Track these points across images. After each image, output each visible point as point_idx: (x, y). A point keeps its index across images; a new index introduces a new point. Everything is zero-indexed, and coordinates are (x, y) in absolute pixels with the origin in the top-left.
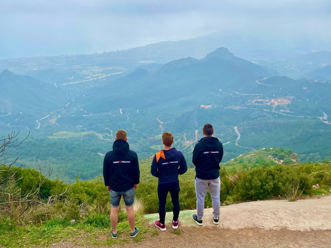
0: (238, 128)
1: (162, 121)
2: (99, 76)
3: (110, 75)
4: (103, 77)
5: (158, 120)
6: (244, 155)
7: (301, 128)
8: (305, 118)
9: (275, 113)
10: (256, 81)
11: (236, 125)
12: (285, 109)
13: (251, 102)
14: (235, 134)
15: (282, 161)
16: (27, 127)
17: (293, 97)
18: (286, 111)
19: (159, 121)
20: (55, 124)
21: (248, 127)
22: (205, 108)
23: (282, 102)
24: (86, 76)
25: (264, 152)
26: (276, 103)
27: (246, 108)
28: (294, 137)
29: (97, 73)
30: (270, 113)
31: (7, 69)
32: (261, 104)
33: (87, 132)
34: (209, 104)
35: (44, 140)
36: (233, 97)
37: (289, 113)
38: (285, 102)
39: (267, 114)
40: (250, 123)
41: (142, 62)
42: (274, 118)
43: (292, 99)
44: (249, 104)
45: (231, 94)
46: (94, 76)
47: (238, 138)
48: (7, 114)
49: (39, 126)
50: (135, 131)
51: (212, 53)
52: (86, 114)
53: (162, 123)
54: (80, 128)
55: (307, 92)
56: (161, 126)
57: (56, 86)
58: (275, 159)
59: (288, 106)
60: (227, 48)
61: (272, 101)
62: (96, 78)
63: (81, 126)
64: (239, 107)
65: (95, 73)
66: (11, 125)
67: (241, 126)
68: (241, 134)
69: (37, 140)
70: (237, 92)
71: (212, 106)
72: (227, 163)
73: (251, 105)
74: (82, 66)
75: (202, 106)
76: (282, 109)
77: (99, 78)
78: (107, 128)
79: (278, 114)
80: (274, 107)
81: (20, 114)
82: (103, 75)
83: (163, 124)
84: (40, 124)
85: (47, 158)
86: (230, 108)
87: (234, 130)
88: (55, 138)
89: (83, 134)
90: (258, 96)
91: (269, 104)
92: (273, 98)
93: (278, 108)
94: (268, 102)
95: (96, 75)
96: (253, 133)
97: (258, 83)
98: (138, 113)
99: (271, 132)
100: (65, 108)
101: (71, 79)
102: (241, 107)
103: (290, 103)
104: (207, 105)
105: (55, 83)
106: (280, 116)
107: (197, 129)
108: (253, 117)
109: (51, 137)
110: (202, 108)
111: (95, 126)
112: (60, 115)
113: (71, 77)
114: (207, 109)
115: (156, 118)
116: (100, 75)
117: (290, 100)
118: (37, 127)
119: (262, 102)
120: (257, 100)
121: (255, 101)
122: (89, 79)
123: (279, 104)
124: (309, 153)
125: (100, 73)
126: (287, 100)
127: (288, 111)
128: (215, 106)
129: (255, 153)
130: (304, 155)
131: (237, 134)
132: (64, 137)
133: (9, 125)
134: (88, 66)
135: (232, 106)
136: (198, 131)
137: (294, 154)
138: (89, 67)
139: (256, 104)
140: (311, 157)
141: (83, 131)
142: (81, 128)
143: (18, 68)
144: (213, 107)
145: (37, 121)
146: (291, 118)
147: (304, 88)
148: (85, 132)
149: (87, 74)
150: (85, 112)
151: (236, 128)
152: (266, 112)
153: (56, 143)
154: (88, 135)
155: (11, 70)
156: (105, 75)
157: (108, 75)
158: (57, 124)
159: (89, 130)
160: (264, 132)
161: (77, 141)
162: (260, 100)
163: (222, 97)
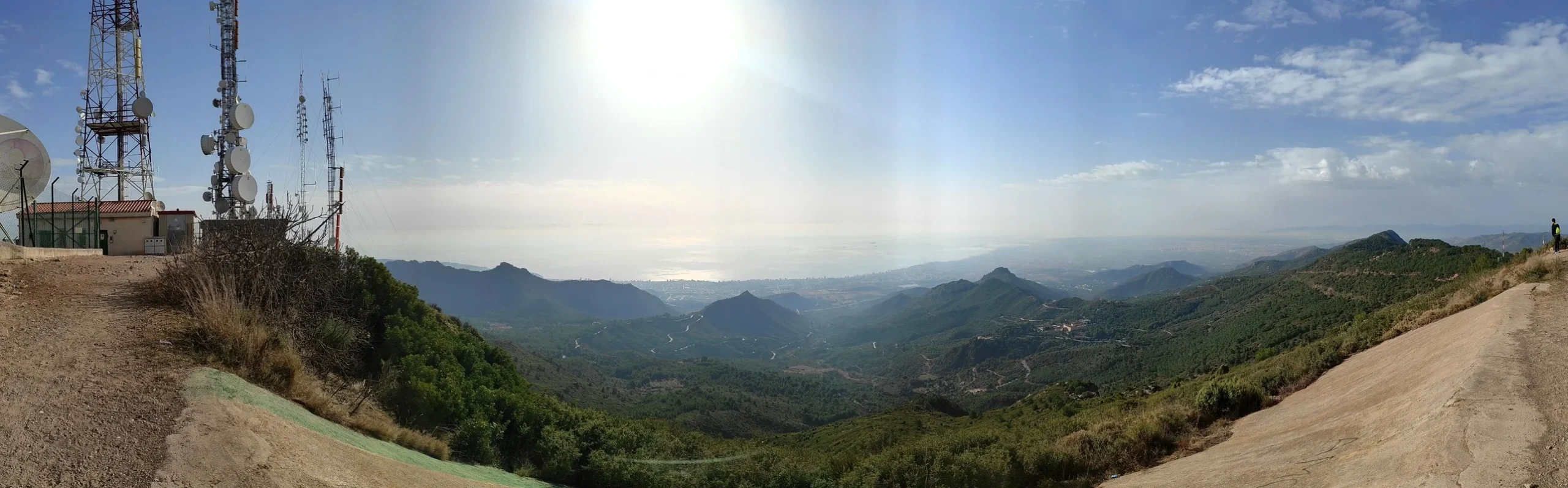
0: (1027, 361)
1: (928, 357)
3: (863, 302)
5: (923, 355)
6: (1034, 395)
7: (1100, 354)
9: (1068, 341)
10: (1044, 305)
11: (1023, 358)
12: (1080, 335)
13: (1040, 329)
17: (1087, 320)
18: (1081, 337)
19: (925, 357)
22: (984, 340)
23: (1075, 326)
25: (1059, 388)
26: (1068, 328)
27: (1034, 337)
28: (1093, 366)
31: (747, 291)
32: (1051, 331)
34: (989, 335)
36: (1018, 323)
37: (1085, 339)
40: (1041, 354)
42: (1068, 347)
43: (1086, 322)
44: (1038, 332)
47: (1028, 374)
51: (989, 274)
55: (1102, 313)
56: (926, 364)
59: (1083, 330)
60: (1007, 269)
61: (1065, 326)
65: (845, 300)
67: (1030, 359)
68: (1032, 369)
70: (1022, 318)
71: (992, 336)
72: (1012, 406)
73: (1040, 332)
75: (980, 337)
76: (1076, 334)
78: (856, 365)
79: (1073, 341)
80: (1068, 333)
83: (931, 361)
87: (1022, 364)
90: (1048, 322)
91: (1060, 330)
92: (1065, 322)
94: (1059, 328)
96: (1045, 366)
97: (1046, 306)
102: (1028, 336)
103: (1084, 327)
104: (987, 336)
105: (797, 309)
107: (974, 367)
108: (1044, 346)
109: (786, 370)
110: (980, 339)
111: (841, 361)
112: (799, 346)
113: (816, 303)
116: (851, 301)
117: (1084, 323)
119: (1053, 329)
120: (1048, 327)
121: (1044, 327)
123: (1073, 329)
127: (1084, 337)
128: (997, 336)
131: (1025, 369)
132: (802, 372)
139: (1046, 331)
141: (825, 367)
146: (1088, 344)
147: (1098, 309)
148: (827, 368)
150: (830, 344)
151: (1024, 362)
154: (831, 373)
157: (861, 302)
158: (795, 356)
161: (816, 378)
162: (1050, 326)
163: (1005, 326)
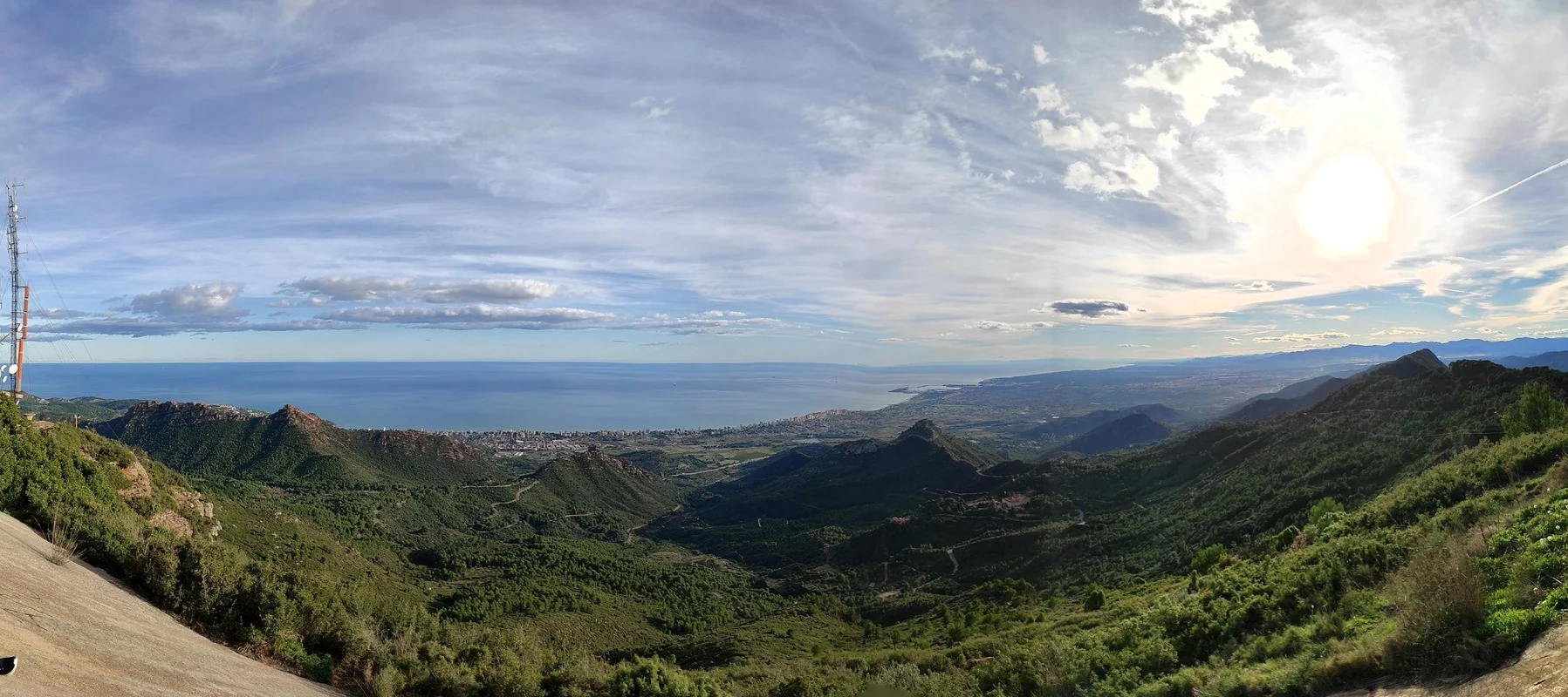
0: (954, 551)
3: (748, 462)
4: (734, 465)
5: (821, 539)
8: (1053, 521)
10: (978, 471)
11: (949, 547)
13: (972, 506)
14: (949, 563)
19: (823, 542)
21: (970, 550)
22: (899, 522)
23: (1018, 501)
24: (710, 463)
26: (1009, 504)
27: (964, 517)
29: (726, 459)
30: (1001, 521)
31: (595, 447)
32: (987, 509)
33: (701, 556)
34: (905, 515)
36: (944, 499)
38: (1022, 500)
39: (997, 524)
41: (800, 442)
42: (1007, 530)
43: (1031, 495)
44: (970, 510)
45: (940, 495)
46: (722, 463)
47: (956, 570)
49: (629, 539)
51: (909, 429)
55: (1051, 480)
56: (825, 551)
57: (663, 477)
60: (931, 421)
61: (1003, 501)
62: (725, 468)
65: (724, 460)
67: (958, 548)
68: (959, 563)
70: (949, 492)
71: (909, 518)
73: (972, 511)
75: (894, 519)
76: (1018, 512)
77: (729, 467)
78: (736, 552)
79: (1013, 522)
80: (1007, 511)
81: (604, 515)
82: (736, 462)
84: (631, 536)
87: (949, 556)
90: (981, 495)
91: (999, 507)
92: (1005, 496)
94: (997, 504)
95: (726, 462)
96: (978, 559)
97: (980, 474)
98: (786, 526)
101: (686, 467)
103: (1029, 502)
105: (661, 473)
106: (1015, 525)
108: (977, 530)
110: (895, 522)
113: (687, 464)
114: (902, 524)
115: (818, 537)
116: (731, 462)
117: (1029, 497)
118: (627, 540)
119: (988, 505)
120: (981, 503)
121: (977, 504)
122: (714, 469)
123: (1014, 505)
125: (732, 459)
126: (1024, 498)
127: (1028, 515)
128: (916, 517)
131: (952, 563)
132: (665, 561)
134: (715, 447)
135: (943, 515)
136: (888, 563)
138: (716, 450)
139: (979, 509)
143: (611, 445)
144: (912, 519)
146: (1033, 524)
147: (1046, 475)
149: (712, 461)
151: (950, 552)
152: (996, 520)
156: (738, 462)
157: (744, 463)
162: (985, 502)
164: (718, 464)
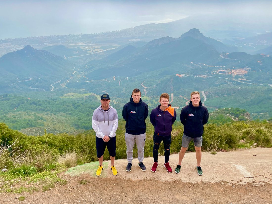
0: (205, 92)
1: (145, 86)
2: (98, 51)
3: (107, 50)
4: (101, 52)
5: (142, 85)
7: (254, 93)
8: (258, 85)
9: (234, 81)
11: (203, 90)
12: (242, 78)
13: (216, 72)
14: (202, 97)
15: (237, 119)
16: (44, 90)
17: (249, 69)
18: (243, 80)
19: (144, 86)
20: (65, 88)
21: (213, 92)
22: (179, 76)
23: (240, 72)
24: (88, 51)
26: (235, 73)
27: (212, 77)
28: (248, 100)
29: (97, 49)
30: (231, 81)
31: (29, 45)
32: (223, 74)
33: (88, 94)
34: (183, 74)
35: (56, 99)
36: (202, 68)
37: (246, 81)
38: (243, 72)
39: (228, 82)
40: (214, 89)
41: (132, 40)
42: (233, 85)
43: (248, 70)
44: (214, 74)
45: (200, 66)
47: (205, 100)
48: (29, 79)
49: (53, 89)
50: (125, 94)
51: (186, 33)
52: (88, 80)
53: (146, 88)
54: (83, 90)
55: (261, 64)
56: (144, 90)
57: (66, 58)
58: (232, 117)
59: (245, 75)
60: (198, 30)
61: (233, 71)
62: (96, 53)
63: (84, 89)
64: (206, 76)
65: (95, 49)
66: (32, 87)
67: (207, 91)
68: (207, 97)
69: (52, 99)
70: (205, 65)
71: (184, 75)
73: (216, 74)
74: (85, 43)
75: (177, 75)
76: (240, 78)
77: (98, 52)
78: (104, 91)
79: (237, 82)
80: (234, 76)
81: (39, 79)
82: (101, 50)
84: (53, 87)
85: (59, 113)
86: (199, 76)
87: (202, 94)
88: (65, 98)
89: (86, 95)
90: (221, 67)
91: (230, 74)
92: (234, 69)
93: (237, 77)
94: (229, 72)
95: (96, 50)
96: (216, 97)
97: (222, 57)
98: (127, 80)
99: (231, 96)
100: (73, 75)
101: (77, 53)
102: (208, 76)
103: (246, 74)
104: (181, 74)
105: (64, 56)
106: (238, 84)
108: (217, 84)
109: (62, 97)
110: (177, 76)
111: (95, 89)
112: (68, 81)
113: (77, 52)
114: (181, 77)
115: (141, 84)
117: (247, 71)
118: (52, 89)
119: (224, 72)
120: (221, 71)
121: (219, 71)
122: (91, 53)
123: (238, 74)
124: (260, 112)
125: (99, 49)
126: (244, 71)
127: (245, 80)
128: (188, 75)
129: (216, 112)
130: (256, 114)
131: (204, 97)
132: (71, 97)
133: (30, 87)
134: (90, 43)
135: (201, 75)
136: (173, 94)
137: (248, 113)
139: (220, 74)
140: (261, 116)
141: (85, 93)
142: (85, 90)
143: (37, 44)
144: (186, 76)
145: (51, 85)
146: (247, 85)
147: (258, 62)
148: (87, 93)
149: (89, 50)
150: (88, 78)
151: (203, 92)
152: (227, 80)
153: (65, 102)
154: (89, 96)
155: (32, 46)
156: (102, 50)
157: (105, 50)
158: (67, 87)
159: (90, 92)
160: (225, 96)
161: (81, 100)
162: (223, 71)
163: (193, 68)
164: (93, 51)
